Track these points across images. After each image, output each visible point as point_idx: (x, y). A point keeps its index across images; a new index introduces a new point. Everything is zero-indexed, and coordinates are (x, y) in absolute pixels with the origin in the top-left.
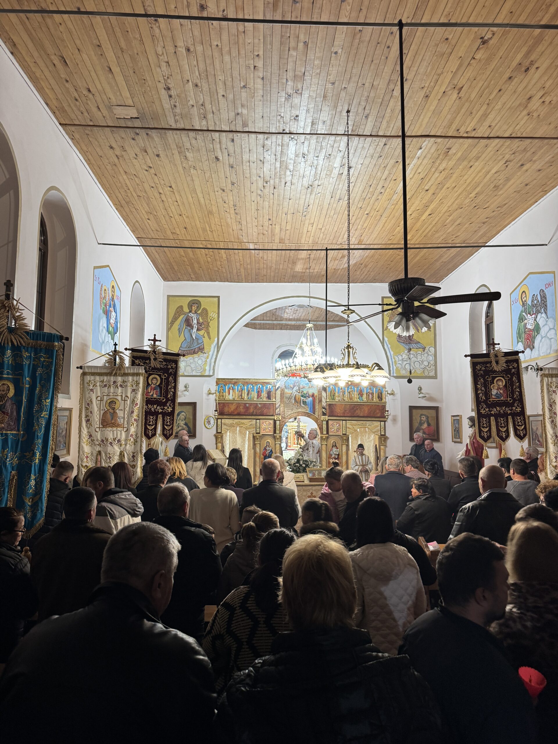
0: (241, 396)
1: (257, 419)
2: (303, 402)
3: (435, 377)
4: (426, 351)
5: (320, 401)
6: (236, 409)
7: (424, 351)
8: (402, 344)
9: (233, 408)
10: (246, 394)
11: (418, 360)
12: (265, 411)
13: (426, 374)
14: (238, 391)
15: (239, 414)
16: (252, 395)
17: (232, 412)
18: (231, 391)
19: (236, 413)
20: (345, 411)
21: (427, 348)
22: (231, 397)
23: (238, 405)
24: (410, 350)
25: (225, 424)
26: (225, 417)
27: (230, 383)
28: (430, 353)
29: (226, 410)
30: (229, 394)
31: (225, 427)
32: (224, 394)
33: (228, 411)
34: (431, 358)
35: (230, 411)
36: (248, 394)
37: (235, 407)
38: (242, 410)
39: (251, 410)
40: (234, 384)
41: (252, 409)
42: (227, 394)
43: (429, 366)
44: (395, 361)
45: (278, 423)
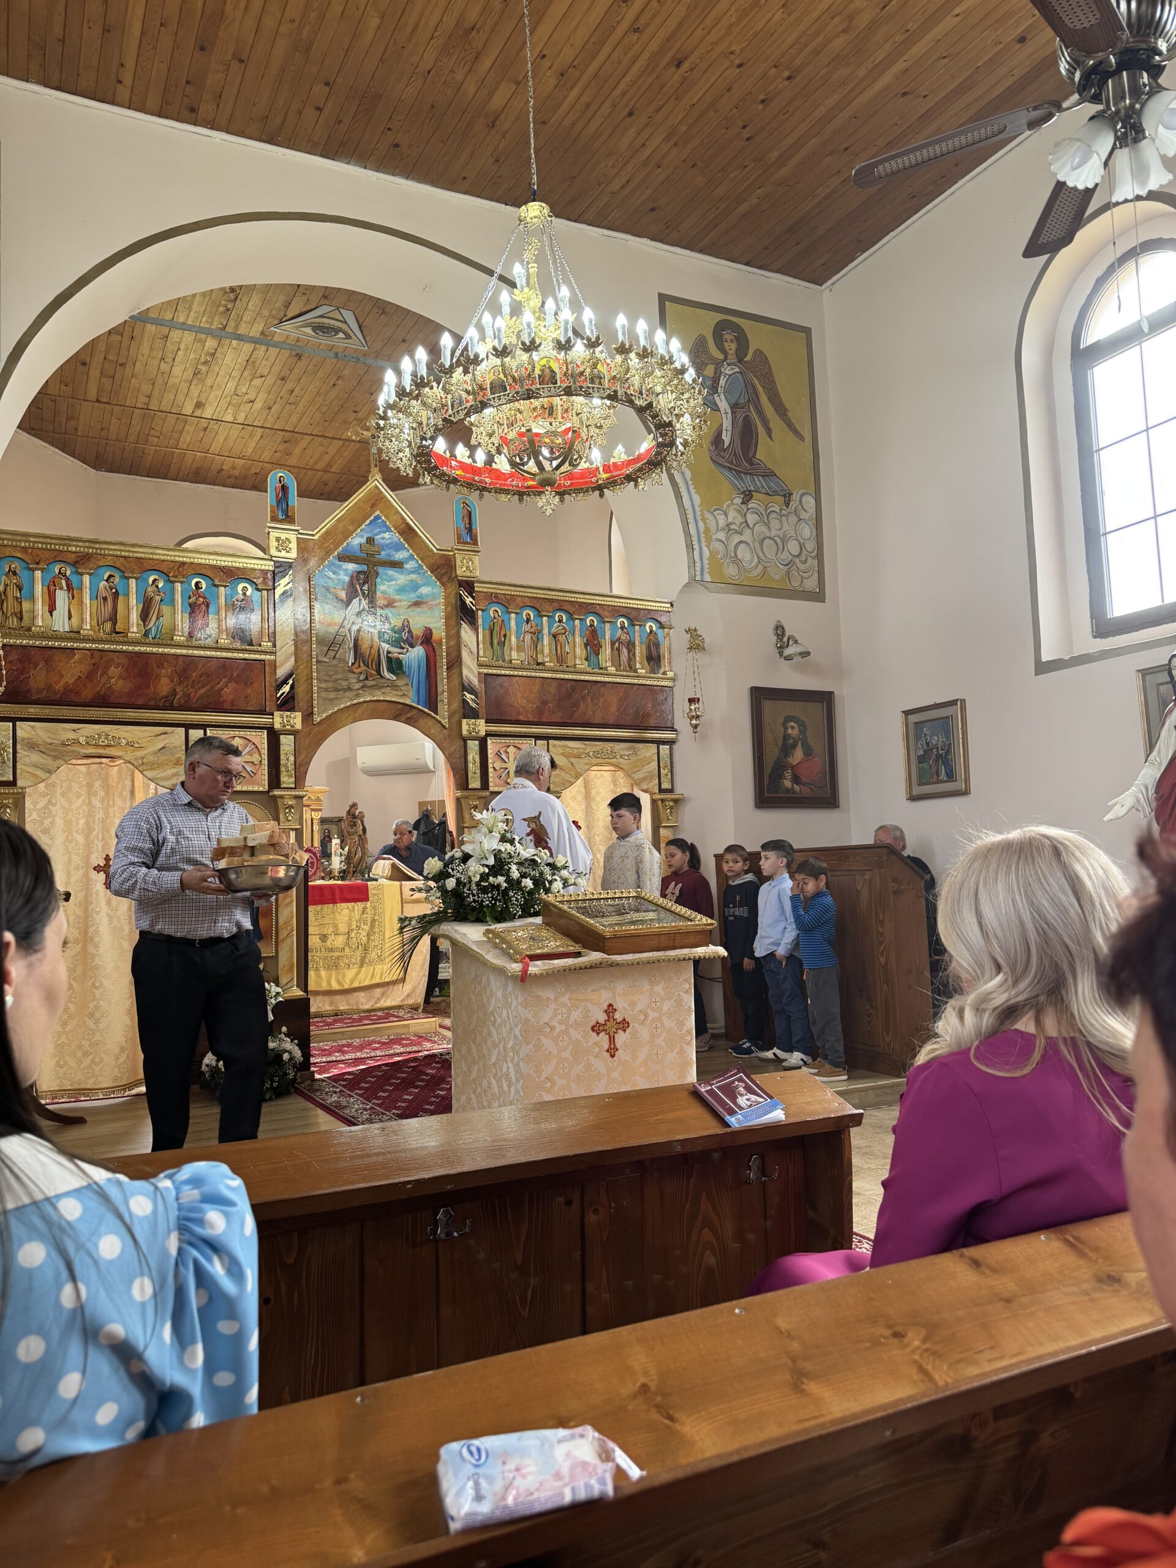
0: (113, 619)
1: (188, 726)
2: (389, 660)
3: (818, 596)
4: (793, 505)
5: (455, 662)
6: (90, 675)
7: (787, 504)
8: (727, 473)
9: (71, 673)
10: (134, 616)
11: (773, 533)
12: (228, 692)
13: (796, 583)
14: (95, 596)
15: (103, 701)
16: (165, 621)
17: (67, 690)
18: (61, 596)
19: (87, 694)
20: (544, 703)
21: (795, 497)
22: (60, 622)
23: (99, 660)
24: (747, 496)
25: (32, 746)
26: (33, 710)
27: (58, 557)
28: (804, 515)
29: (38, 678)
30: (52, 609)
31: (35, 757)
32: (26, 606)
33: (49, 687)
34: (807, 531)
35: (59, 687)
36: (145, 616)
37: (84, 668)
38: (116, 680)
39: (164, 686)
40: (75, 564)
41: (165, 681)
42: (40, 607)
43: (803, 559)
44: (707, 531)
45: (287, 743)
